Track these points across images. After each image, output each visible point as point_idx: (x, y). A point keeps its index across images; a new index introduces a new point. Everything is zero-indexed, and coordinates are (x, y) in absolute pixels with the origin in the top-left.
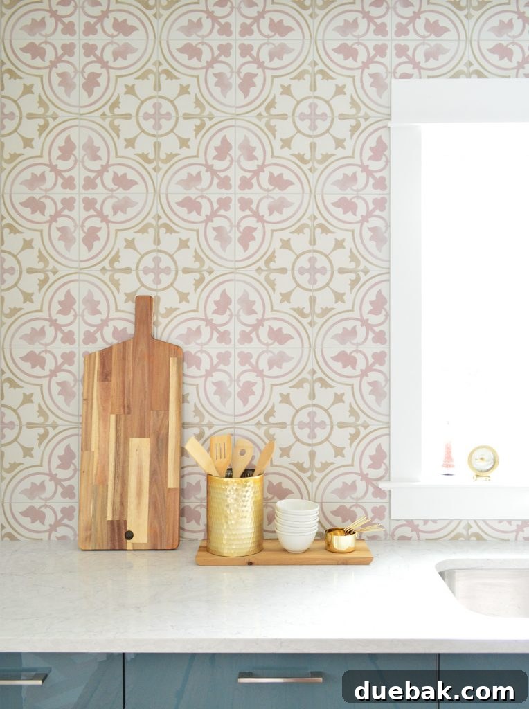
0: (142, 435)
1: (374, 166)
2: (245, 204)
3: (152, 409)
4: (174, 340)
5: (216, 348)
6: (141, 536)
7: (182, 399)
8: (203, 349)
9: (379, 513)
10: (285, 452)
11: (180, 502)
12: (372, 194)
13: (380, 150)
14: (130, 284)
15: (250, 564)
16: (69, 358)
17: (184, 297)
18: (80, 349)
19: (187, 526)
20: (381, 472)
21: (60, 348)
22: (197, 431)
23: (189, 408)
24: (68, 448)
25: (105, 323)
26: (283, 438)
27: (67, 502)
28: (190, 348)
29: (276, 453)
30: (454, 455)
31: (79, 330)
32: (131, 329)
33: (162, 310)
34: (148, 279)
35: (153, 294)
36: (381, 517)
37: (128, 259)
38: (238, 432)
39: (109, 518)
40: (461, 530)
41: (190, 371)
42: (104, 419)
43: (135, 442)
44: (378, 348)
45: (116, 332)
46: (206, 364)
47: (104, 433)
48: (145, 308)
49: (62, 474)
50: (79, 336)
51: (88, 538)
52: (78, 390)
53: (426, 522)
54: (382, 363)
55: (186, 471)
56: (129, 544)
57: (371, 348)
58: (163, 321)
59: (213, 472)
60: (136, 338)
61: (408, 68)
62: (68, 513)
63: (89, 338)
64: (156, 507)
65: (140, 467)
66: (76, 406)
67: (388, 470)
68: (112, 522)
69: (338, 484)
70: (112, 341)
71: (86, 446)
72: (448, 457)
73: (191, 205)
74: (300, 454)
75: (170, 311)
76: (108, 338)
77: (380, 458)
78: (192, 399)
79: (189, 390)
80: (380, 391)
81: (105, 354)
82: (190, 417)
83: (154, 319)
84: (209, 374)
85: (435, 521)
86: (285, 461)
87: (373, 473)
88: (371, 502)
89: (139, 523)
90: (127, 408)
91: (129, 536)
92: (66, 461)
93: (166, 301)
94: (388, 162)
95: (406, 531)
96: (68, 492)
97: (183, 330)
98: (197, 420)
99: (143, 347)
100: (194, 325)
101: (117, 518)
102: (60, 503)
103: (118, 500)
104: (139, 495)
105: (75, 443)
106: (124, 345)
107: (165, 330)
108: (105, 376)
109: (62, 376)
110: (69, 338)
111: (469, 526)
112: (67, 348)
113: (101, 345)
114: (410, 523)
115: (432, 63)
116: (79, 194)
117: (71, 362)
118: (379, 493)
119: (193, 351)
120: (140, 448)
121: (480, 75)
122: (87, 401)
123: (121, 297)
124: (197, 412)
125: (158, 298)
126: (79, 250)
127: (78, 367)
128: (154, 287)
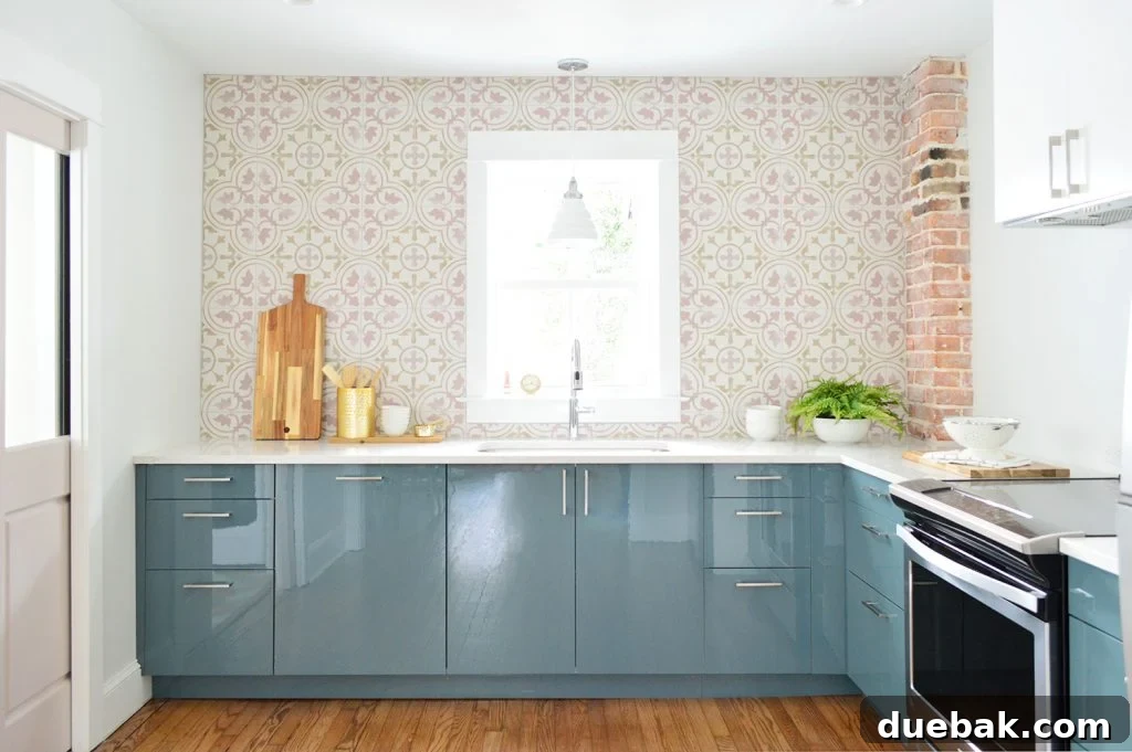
0: (296, 365)
1: (457, 188)
2: (369, 213)
3: (303, 348)
4: (320, 303)
5: (348, 309)
6: (295, 431)
7: (325, 343)
8: (341, 309)
9: (459, 419)
10: (395, 378)
11: (322, 412)
12: (454, 207)
13: (461, 177)
14: (291, 267)
15: (362, 442)
16: (248, 315)
17: (327, 275)
18: (256, 309)
19: (328, 428)
20: (460, 391)
21: (243, 309)
22: (335, 364)
23: (330, 350)
24: (247, 376)
25: (273, 292)
26: (394, 368)
27: (247, 412)
28: (331, 309)
29: (389, 379)
30: (511, 380)
31: (255, 296)
32: (290, 296)
33: (312, 284)
34: (303, 263)
35: (306, 273)
36: (461, 422)
37: (289, 249)
38: (363, 365)
39: (274, 418)
40: (515, 430)
41: (331, 324)
42: (272, 356)
43: (291, 370)
44: (459, 309)
45: (280, 299)
46: (341, 320)
47: (271, 364)
48: (300, 282)
49: (242, 393)
50: (255, 301)
51: (259, 432)
52: (255, 337)
53: (491, 424)
54: (461, 319)
55: (328, 391)
56: (287, 436)
57: (454, 309)
58: (313, 291)
59: (341, 386)
60: (294, 302)
61: (479, 124)
62: (246, 419)
63: (263, 302)
64: (305, 412)
65: (295, 386)
66: (253, 347)
67: (465, 390)
68: (275, 422)
69: (431, 399)
70: (277, 303)
71: (259, 372)
72: (507, 381)
73: (332, 214)
74: (405, 379)
75: (317, 285)
76: (275, 302)
77: (460, 382)
78: (332, 342)
79: (330, 337)
80: (460, 338)
81: (273, 313)
82: (330, 355)
83: (307, 289)
84: (343, 326)
85: (496, 424)
86: (395, 384)
87: (455, 393)
88: (453, 412)
89: (294, 423)
90: (287, 348)
91: (287, 430)
92: (246, 383)
93: (315, 278)
94: (465, 185)
95: (477, 431)
96: (247, 405)
97: (326, 296)
98: (335, 357)
99: (298, 308)
100: (333, 293)
101: (279, 419)
102: (241, 412)
103: (280, 406)
104: (294, 405)
105: (251, 372)
106: (285, 307)
107: (315, 296)
108: (272, 327)
109: (244, 327)
110: (248, 302)
111: (520, 428)
112: (247, 309)
113: (270, 307)
114: (480, 425)
115: (495, 121)
116: (257, 206)
117: (249, 318)
118: (460, 405)
119: (333, 310)
120: (295, 374)
121: (528, 128)
122: (260, 343)
123: (284, 275)
124: (335, 352)
125: (309, 276)
126: (256, 244)
127: (254, 321)
128: (306, 267)
